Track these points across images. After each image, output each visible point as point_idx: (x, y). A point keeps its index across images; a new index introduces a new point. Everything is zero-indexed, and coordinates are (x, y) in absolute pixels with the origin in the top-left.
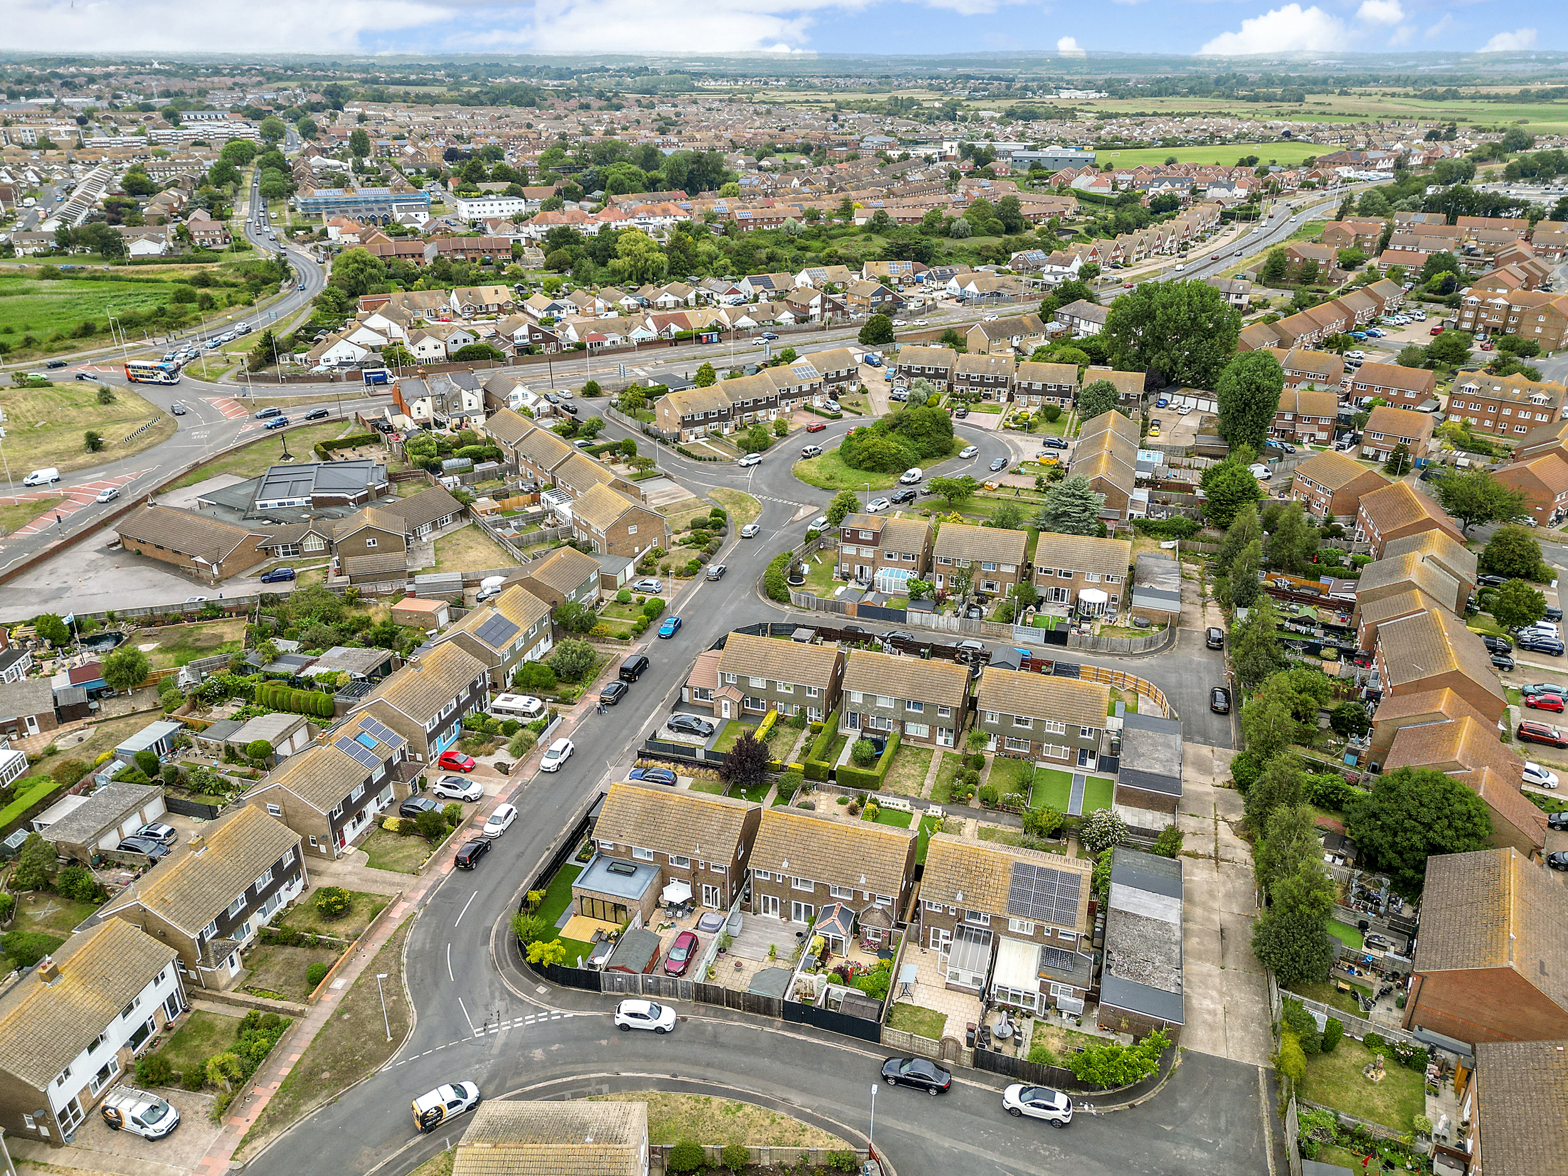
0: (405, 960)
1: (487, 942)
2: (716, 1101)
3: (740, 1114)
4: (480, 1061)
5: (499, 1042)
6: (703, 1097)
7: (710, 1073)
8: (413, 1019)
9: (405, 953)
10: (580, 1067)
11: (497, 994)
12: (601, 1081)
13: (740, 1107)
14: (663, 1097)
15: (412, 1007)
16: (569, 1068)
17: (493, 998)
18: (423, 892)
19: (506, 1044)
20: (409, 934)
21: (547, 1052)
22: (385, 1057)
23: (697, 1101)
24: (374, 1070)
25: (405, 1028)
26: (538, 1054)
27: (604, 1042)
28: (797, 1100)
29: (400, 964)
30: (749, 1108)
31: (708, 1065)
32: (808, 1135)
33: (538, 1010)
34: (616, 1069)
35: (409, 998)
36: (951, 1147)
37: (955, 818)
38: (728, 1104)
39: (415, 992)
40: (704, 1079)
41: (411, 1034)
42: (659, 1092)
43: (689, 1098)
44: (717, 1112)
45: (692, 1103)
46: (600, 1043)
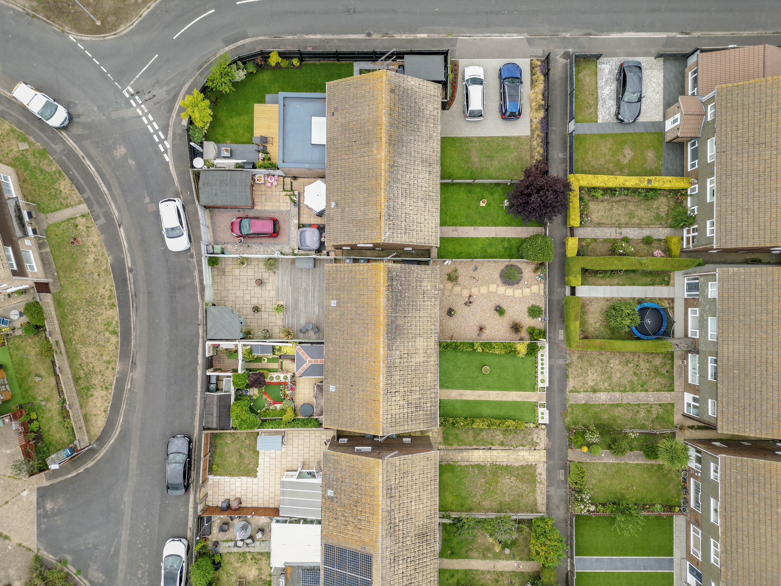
1: (228, 42)
2: (114, 314)
3: (107, 334)
4: (101, 109)
5: (125, 113)
6: (116, 301)
7: (143, 298)
8: (124, 29)
10: (117, 191)
11: (173, 85)
12: (108, 215)
13: (114, 333)
14: (106, 270)
15: (136, 21)
16: (114, 183)
17: (167, 84)
19: (123, 120)
21: (125, 158)
22: (80, 30)
23: (110, 298)
24: (67, 29)
25: (114, 27)
26: (121, 151)
27: (147, 200)
28: (138, 374)
30: (114, 339)
31: (150, 293)
32: (104, 393)
33: (165, 130)
34: (125, 222)
35: (145, 12)
36: (125, 503)
37: (541, 437)
38: (114, 323)
39: (152, 14)
40: (135, 295)
41: (110, 37)
42: (109, 265)
43: (111, 290)
44: (104, 317)
45: (107, 294)
46: (145, 198)
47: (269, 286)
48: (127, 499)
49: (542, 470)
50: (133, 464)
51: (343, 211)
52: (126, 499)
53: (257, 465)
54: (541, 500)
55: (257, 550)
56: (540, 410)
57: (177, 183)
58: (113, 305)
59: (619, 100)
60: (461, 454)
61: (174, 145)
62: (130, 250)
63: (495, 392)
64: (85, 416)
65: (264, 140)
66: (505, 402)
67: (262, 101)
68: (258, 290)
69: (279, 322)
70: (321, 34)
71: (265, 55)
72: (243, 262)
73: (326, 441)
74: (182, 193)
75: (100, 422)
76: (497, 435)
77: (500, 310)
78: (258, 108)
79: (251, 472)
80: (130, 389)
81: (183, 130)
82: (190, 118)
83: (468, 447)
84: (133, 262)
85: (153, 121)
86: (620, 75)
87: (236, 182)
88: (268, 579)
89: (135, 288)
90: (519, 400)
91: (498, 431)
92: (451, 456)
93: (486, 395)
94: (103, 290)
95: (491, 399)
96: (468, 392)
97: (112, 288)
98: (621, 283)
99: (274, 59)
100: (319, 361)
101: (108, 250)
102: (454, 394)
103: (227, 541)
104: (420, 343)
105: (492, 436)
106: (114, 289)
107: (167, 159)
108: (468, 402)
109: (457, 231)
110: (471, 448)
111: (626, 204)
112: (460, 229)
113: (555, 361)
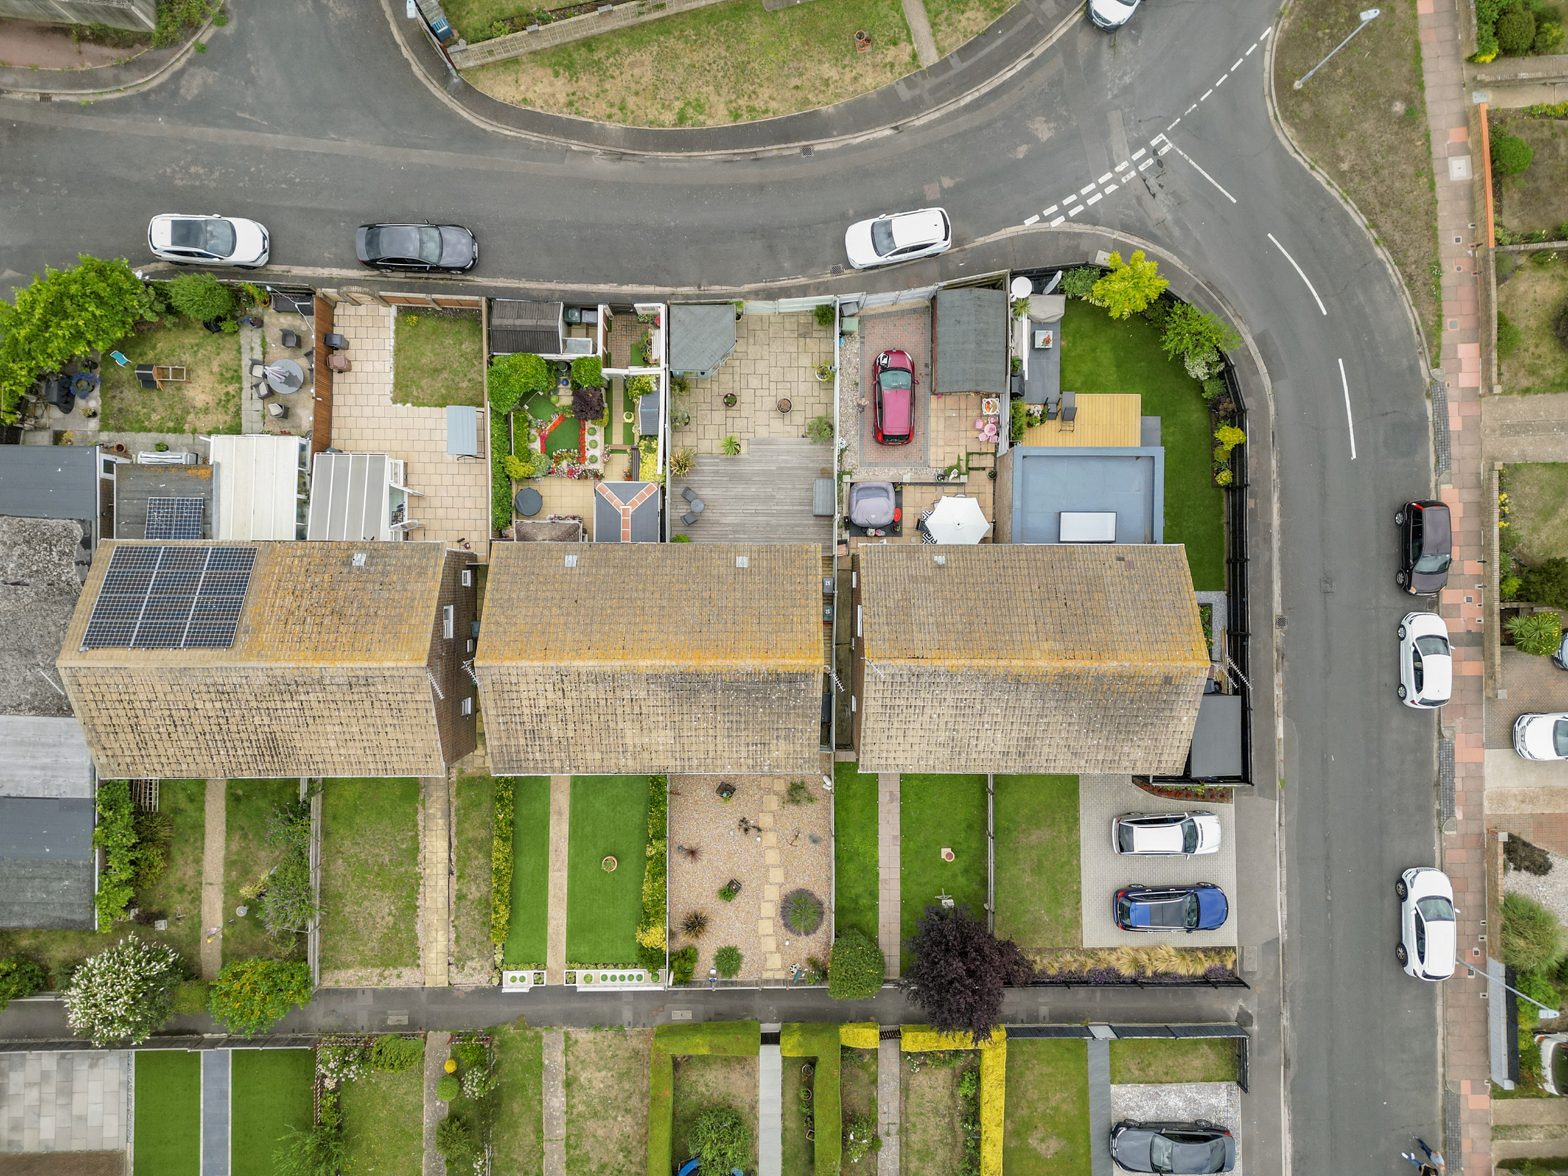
0: (1381, 253)
1: (1262, 341)
2: (719, 118)
3: (678, 105)
4: (1127, 90)
5: (1118, 139)
6: (745, 120)
7: (752, 174)
8: (1286, 136)
9: (1393, 271)
10: (963, 123)
11: (1177, 232)
12: (916, 106)
13: (682, 118)
14: (806, 102)
15: (1303, 160)
16: (979, 118)
17: (1178, 222)
18: (1455, 424)
19: (1105, 134)
20: (1412, 315)
21: (1030, 138)
22: (1282, 50)
23: (751, 109)
24: (1285, 23)
25: (1289, 115)
26: (1043, 130)
27: (947, 182)
28: (599, 164)
29: (1385, 240)
30: (668, 118)
31: (761, 188)
32: (562, 98)
33: (1088, 217)
34: (904, 138)
35: (1320, 176)
36: (338, 140)
37: (474, 977)
38: (702, 118)
39: (1316, 190)
40: (757, 159)
41: (1271, 107)
42: (817, 108)
43: (766, 111)
44: (714, 98)
45: (759, 104)
46: (952, 178)
47: (777, 424)
48: (349, 145)
49: (406, 978)
50: (419, 157)
51: (927, 580)
52: (348, 142)
53: (418, 403)
54: (345, 978)
55: (246, 405)
56: (529, 974)
57: (981, 240)
58: (737, 116)
59: (1156, 1127)
60: (439, 814)
61: (1056, 235)
62: (848, 149)
63: (565, 882)
64: (515, 61)
65: (1068, 415)
66: (545, 904)
67: (1147, 409)
68: (770, 403)
69: (705, 446)
70: (1282, 525)
71: (1237, 418)
72: (826, 374)
73: (466, 540)
74: (962, 250)
75: (502, 90)
76: (478, 887)
77: (730, 890)
78: (1134, 400)
79: (403, 392)
80: (569, 150)
81: (1087, 254)
82: (1111, 271)
83: (454, 829)
84: (823, 155)
85: (1103, 193)
86: (1205, 1130)
87: (985, 362)
88: (186, 427)
89: (771, 158)
90: (550, 930)
91: (486, 889)
92: (435, 795)
93: (558, 864)
94: (766, 96)
95: (550, 874)
96: (565, 828)
97: (771, 114)
98: (788, 1135)
99: (1229, 436)
100: (626, 530)
101: (846, 105)
102: (560, 801)
103: (264, 344)
104: (663, 738)
105: (476, 877)
106: (769, 117)
107: (1028, 222)
108: (546, 826)
109: (892, 801)
110: (453, 834)
111: (947, 1144)
112: (896, 807)
113: (627, 1003)
